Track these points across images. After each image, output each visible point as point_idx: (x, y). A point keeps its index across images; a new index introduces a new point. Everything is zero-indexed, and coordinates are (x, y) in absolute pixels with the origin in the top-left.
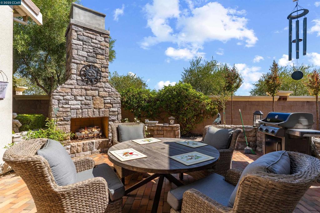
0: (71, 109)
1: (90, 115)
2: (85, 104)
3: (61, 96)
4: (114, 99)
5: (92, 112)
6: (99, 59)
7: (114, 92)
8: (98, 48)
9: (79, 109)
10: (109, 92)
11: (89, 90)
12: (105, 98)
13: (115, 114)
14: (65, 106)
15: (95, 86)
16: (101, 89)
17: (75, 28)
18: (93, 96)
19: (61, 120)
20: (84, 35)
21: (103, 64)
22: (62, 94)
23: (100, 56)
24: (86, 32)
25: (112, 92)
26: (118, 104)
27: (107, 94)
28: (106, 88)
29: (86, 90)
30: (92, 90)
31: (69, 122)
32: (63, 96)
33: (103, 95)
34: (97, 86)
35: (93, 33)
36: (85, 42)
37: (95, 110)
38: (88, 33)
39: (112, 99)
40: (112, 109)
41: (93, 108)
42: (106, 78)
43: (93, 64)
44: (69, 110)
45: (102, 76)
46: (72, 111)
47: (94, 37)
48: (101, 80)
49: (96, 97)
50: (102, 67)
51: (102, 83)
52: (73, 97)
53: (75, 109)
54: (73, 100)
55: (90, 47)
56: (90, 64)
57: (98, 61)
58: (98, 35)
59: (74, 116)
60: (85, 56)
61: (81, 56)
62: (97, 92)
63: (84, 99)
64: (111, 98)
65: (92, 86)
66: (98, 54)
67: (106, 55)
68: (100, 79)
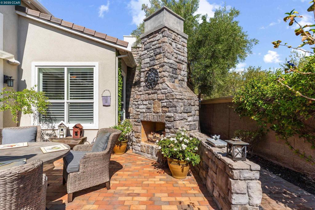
0: (140, 113)
1: (151, 119)
2: (148, 108)
3: (136, 101)
4: (170, 102)
5: (152, 116)
6: (158, 59)
7: (170, 93)
8: (157, 48)
9: (145, 113)
10: (165, 94)
11: (150, 94)
12: (162, 101)
13: (170, 120)
14: (138, 110)
15: (154, 90)
16: (159, 92)
17: (143, 41)
18: (154, 100)
19: (136, 122)
20: (148, 43)
21: (160, 63)
22: (136, 100)
23: (158, 56)
24: (149, 39)
25: (168, 93)
26: (174, 107)
27: (163, 96)
28: (163, 89)
29: (149, 94)
30: (152, 94)
31: (139, 123)
32: (137, 102)
33: (160, 98)
34: (155, 90)
35: (153, 35)
36: (148, 48)
37: (154, 114)
38: (150, 39)
39: (168, 102)
40: (168, 114)
41: (153, 112)
42: (163, 78)
43: (153, 67)
44: (139, 113)
45: (160, 77)
46: (141, 114)
47: (154, 39)
48: (159, 82)
49: (155, 100)
50: (160, 67)
51: (160, 85)
52: (141, 101)
53: (143, 113)
54: (142, 105)
55: (151, 51)
56: (151, 68)
57: (157, 62)
58: (157, 34)
59: (142, 119)
60: (148, 63)
61: (146, 63)
62: (156, 95)
63: (148, 104)
64: (168, 100)
65: (152, 90)
66: (157, 55)
67: (163, 52)
68: (158, 80)
